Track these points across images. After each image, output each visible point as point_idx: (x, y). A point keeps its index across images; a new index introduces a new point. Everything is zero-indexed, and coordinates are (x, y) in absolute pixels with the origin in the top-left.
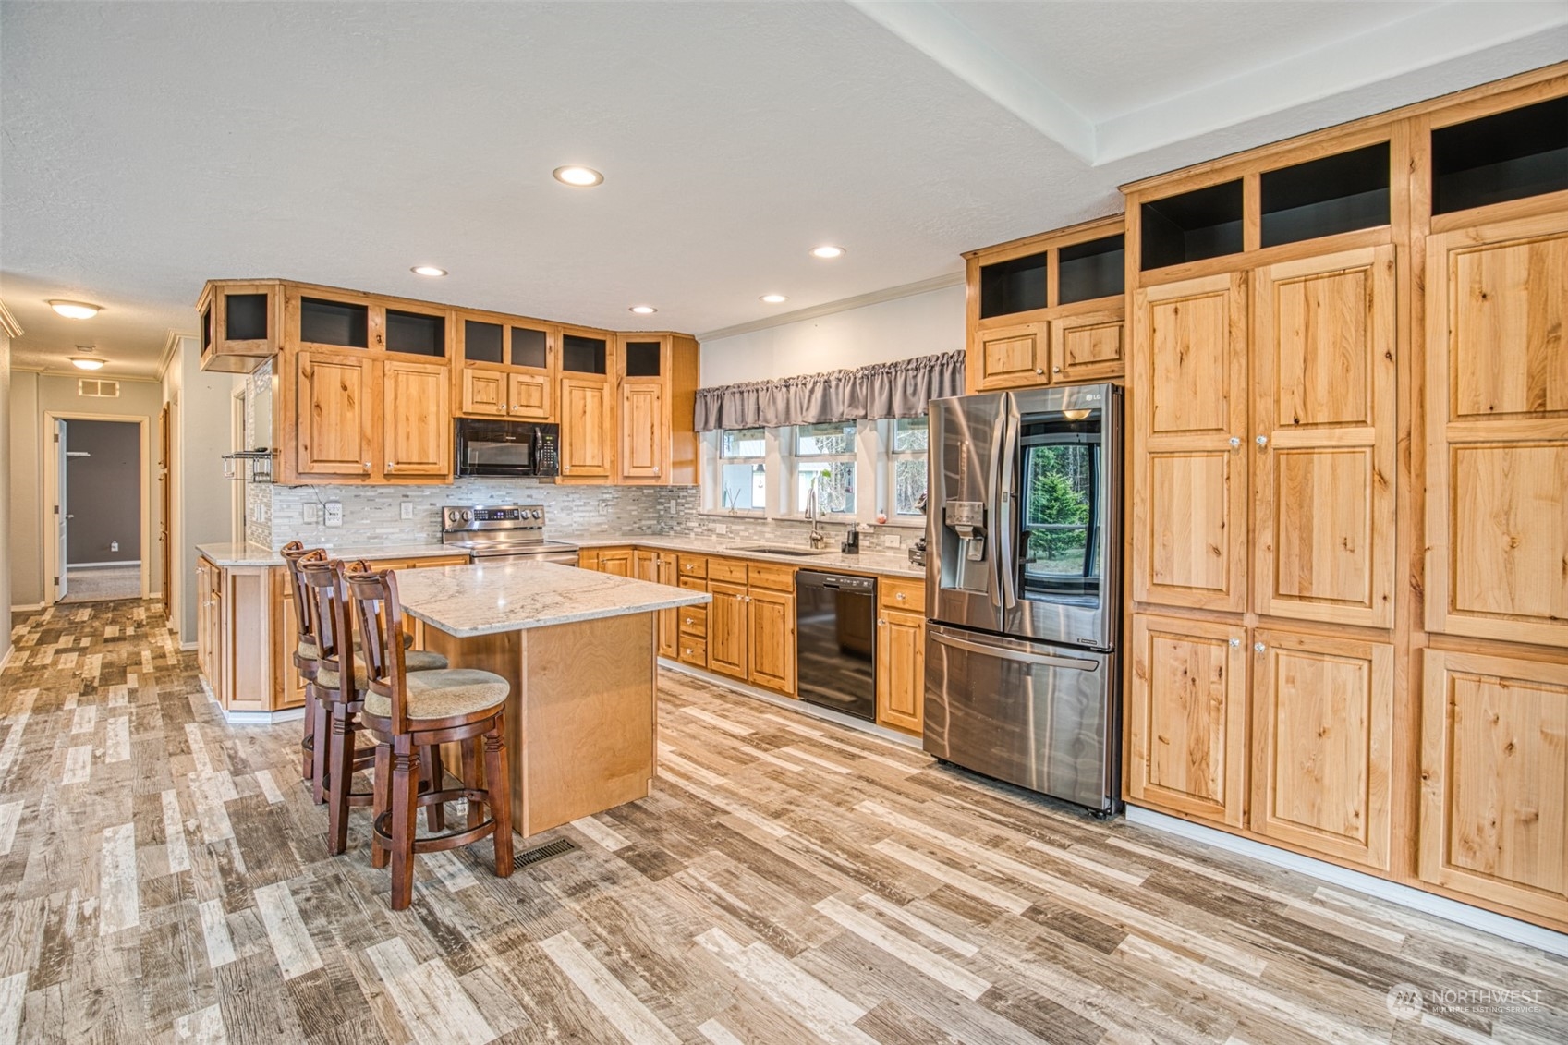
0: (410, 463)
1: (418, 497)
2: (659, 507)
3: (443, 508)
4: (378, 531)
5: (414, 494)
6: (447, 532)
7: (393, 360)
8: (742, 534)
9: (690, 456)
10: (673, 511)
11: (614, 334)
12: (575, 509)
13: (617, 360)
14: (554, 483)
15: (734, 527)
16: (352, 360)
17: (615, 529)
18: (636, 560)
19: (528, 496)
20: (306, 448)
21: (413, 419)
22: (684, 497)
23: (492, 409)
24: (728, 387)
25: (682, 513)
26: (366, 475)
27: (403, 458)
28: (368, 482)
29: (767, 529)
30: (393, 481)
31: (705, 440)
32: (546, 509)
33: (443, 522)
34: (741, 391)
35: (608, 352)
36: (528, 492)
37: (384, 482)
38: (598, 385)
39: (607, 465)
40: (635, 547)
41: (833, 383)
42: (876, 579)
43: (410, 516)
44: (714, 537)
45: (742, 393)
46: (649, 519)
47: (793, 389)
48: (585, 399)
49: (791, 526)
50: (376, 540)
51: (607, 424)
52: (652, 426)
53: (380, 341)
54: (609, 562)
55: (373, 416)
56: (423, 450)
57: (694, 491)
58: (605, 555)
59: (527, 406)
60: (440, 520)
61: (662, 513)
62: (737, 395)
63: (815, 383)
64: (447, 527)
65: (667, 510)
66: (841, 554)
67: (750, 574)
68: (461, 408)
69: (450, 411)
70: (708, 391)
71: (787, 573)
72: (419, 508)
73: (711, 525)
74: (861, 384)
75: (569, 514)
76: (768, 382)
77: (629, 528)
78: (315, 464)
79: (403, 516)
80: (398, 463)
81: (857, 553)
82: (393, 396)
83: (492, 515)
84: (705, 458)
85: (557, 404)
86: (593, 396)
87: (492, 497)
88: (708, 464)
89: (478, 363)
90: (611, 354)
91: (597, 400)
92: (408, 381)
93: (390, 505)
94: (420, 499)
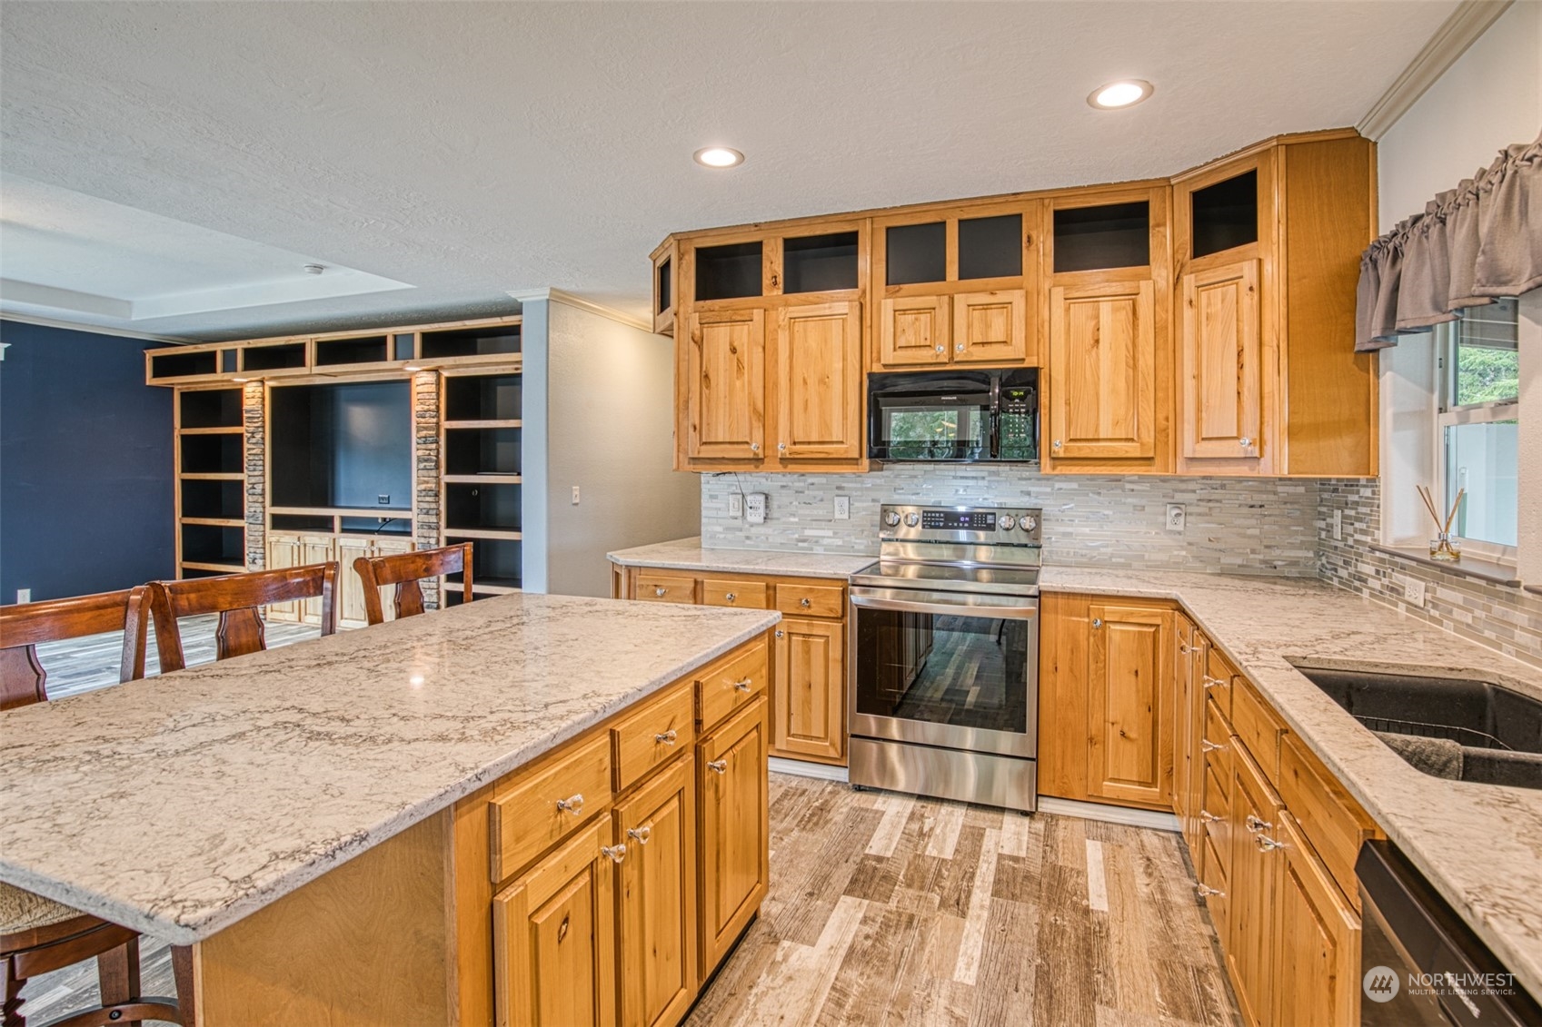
0: (809, 443)
1: (856, 489)
4: (808, 533)
5: (851, 485)
7: (788, 305)
9: (1347, 410)
13: (1171, 232)
14: (1039, 470)
15: (1441, 594)
16: (742, 314)
18: (1177, 634)
20: (695, 428)
21: (812, 381)
22: (1355, 506)
23: (925, 356)
25: (1350, 541)
26: (758, 460)
27: (800, 437)
30: (791, 467)
32: (1047, 516)
35: (1153, 222)
38: (1127, 287)
39: (1148, 437)
40: (1176, 606)
43: (845, 516)
48: (1097, 317)
50: (805, 545)
53: (775, 283)
55: (766, 382)
56: (825, 425)
57: (1369, 493)
59: (983, 344)
65: (1329, 528)
68: (878, 360)
69: (862, 366)
72: (857, 504)
73: (1398, 578)
78: (704, 447)
79: (837, 515)
80: (795, 443)
82: (787, 353)
83: (950, 520)
86: (1115, 310)
89: (906, 287)
90: (1160, 223)
91: (1124, 316)
92: (805, 331)
93: (822, 500)
94: (859, 493)
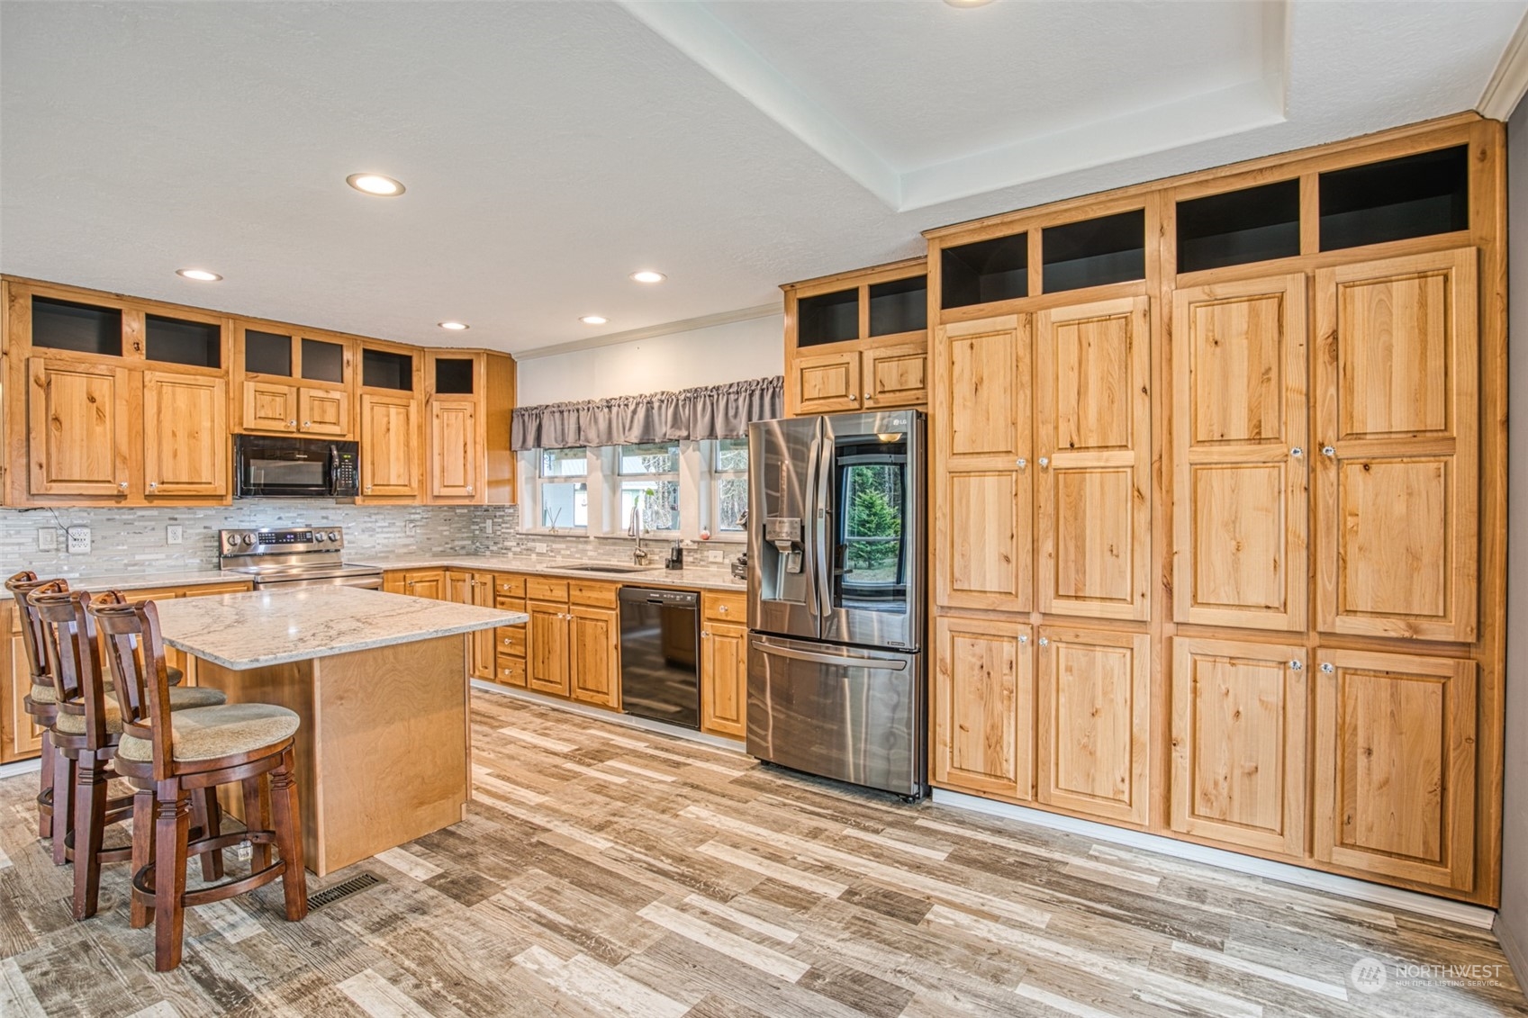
0: (178, 483)
1: (189, 519)
2: (473, 527)
3: (220, 532)
4: (138, 558)
5: (184, 516)
6: (226, 557)
7: (154, 370)
8: (563, 552)
9: (507, 475)
10: (489, 530)
11: (422, 349)
12: (380, 530)
13: (424, 377)
14: (354, 503)
15: (554, 546)
16: (102, 369)
17: (423, 550)
18: (448, 581)
19: (323, 518)
20: (41, 467)
21: (181, 435)
22: (501, 517)
23: (280, 426)
24: (547, 406)
25: (499, 533)
26: (121, 496)
27: (168, 476)
28: (123, 504)
29: (589, 547)
30: (156, 503)
31: (523, 459)
32: (344, 531)
33: (220, 546)
34: (561, 410)
35: (414, 368)
36: (324, 513)
37: (146, 503)
38: (404, 402)
39: (415, 484)
40: (447, 569)
41: (656, 405)
42: (699, 593)
43: (180, 541)
44: (534, 557)
45: (562, 412)
46: (463, 539)
47: (615, 410)
48: (388, 416)
49: (614, 544)
50: (136, 568)
51: (414, 442)
52: (465, 445)
53: (138, 349)
54: (418, 585)
55: (130, 431)
56: (194, 468)
57: (511, 511)
58: (413, 578)
59: (320, 423)
60: (217, 544)
61: (477, 532)
62: (557, 415)
63: (638, 404)
64: (225, 552)
65: (482, 530)
66: (665, 570)
67: (571, 592)
68: (242, 424)
69: (228, 427)
70: (526, 409)
71: (610, 590)
72: (189, 531)
73: (531, 544)
74: (684, 406)
75: (371, 536)
76: (589, 402)
77: (440, 549)
78: (53, 484)
79: (170, 541)
80: (163, 483)
81: (681, 568)
82: (155, 410)
83: (280, 538)
84: (523, 477)
85: (356, 420)
86: (398, 414)
87: (280, 518)
88: (526, 483)
89: (262, 376)
90: (419, 370)
91: (402, 417)
92: (174, 394)
93: (153, 529)
94: (192, 522)
